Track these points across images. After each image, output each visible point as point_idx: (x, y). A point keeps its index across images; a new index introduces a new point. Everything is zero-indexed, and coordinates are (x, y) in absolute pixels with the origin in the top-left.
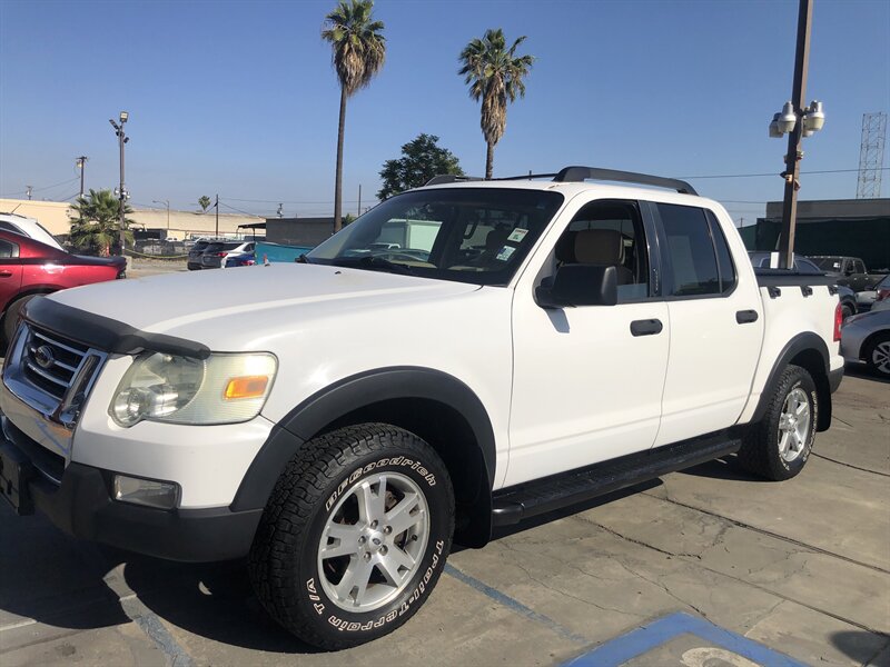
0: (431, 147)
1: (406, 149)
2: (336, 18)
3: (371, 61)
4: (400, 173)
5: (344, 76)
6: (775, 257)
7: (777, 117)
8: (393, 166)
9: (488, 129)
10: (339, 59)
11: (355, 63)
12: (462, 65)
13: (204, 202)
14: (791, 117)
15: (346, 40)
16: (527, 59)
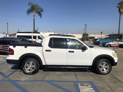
5: (120, 12)
11: (122, 10)
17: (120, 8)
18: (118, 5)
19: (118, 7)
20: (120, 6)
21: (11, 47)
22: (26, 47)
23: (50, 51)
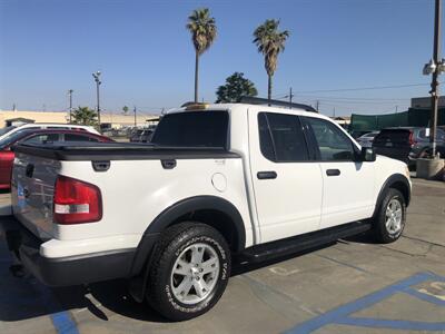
0: (240, 78)
1: (228, 80)
2: (192, 18)
3: (210, 37)
4: (226, 92)
5: (197, 46)
6: (428, 130)
7: (427, 65)
8: (222, 88)
9: (269, 68)
10: (194, 38)
11: (202, 39)
12: (254, 38)
13: (125, 109)
14: (434, 66)
15: (198, 28)
16: (285, 33)
17: (195, 32)
18: (191, 23)
19: (190, 26)
20: (195, 27)
21: (78, 169)
22: (169, 164)
23: (272, 175)
